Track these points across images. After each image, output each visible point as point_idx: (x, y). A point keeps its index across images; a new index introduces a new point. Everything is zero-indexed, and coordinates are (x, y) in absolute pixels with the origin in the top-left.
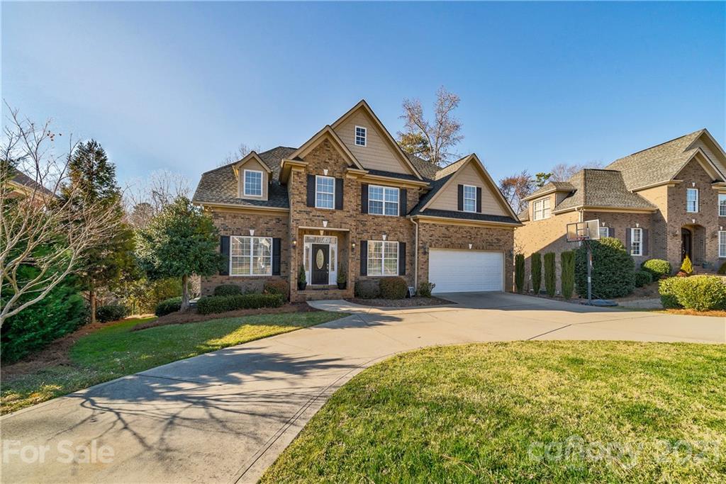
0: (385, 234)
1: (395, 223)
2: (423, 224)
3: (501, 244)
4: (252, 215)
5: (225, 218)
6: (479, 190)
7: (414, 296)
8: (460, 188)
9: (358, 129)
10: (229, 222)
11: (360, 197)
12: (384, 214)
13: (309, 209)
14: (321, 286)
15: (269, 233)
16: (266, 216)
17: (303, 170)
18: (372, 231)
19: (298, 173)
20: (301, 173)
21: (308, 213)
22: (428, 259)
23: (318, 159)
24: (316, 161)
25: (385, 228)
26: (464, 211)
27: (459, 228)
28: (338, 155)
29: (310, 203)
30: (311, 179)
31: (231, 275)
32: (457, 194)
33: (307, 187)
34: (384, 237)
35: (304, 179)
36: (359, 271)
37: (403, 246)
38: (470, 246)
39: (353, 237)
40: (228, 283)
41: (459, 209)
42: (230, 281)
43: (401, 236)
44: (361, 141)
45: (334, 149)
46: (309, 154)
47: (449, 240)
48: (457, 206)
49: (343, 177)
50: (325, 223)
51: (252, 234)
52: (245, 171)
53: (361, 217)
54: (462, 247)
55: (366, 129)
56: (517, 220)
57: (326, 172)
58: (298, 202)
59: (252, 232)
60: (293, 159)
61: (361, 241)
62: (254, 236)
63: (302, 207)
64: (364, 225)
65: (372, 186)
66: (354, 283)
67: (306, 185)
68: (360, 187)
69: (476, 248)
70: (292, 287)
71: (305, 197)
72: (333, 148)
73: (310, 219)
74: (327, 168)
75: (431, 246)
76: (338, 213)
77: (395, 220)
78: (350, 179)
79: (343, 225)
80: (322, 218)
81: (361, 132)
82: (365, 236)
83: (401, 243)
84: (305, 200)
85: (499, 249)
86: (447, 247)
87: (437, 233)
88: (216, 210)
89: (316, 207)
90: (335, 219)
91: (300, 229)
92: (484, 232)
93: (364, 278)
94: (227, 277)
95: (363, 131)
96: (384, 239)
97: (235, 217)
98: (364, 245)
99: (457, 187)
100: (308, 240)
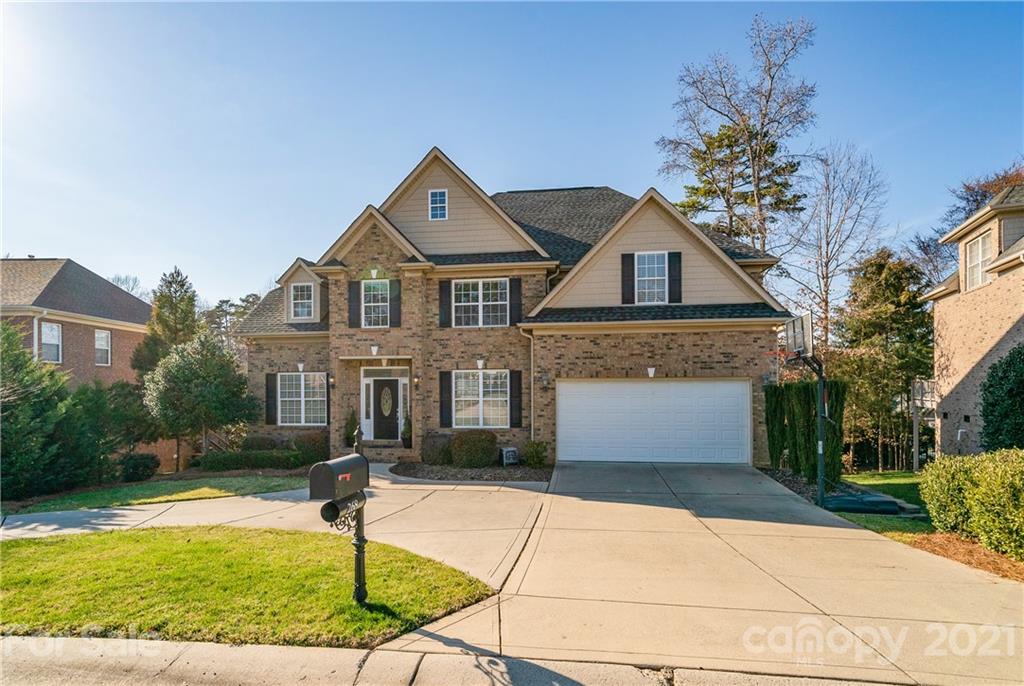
0: (482, 358)
1: (501, 339)
2: (541, 337)
3: (737, 362)
4: (300, 344)
5: (270, 350)
6: (675, 259)
7: (511, 464)
8: (627, 260)
9: (434, 195)
10: (274, 356)
11: (437, 302)
12: (481, 324)
13: (352, 331)
14: (384, 442)
15: (321, 367)
16: (317, 343)
17: (341, 277)
18: (458, 354)
19: (336, 281)
20: (339, 281)
21: (350, 337)
22: (554, 399)
23: (364, 257)
24: (360, 260)
25: (480, 350)
26: (637, 304)
27: (623, 339)
28: (392, 245)
29: (354, 322)
30: (354, 287)
31: (279, 424)
32: (620, 273)
33: (350, 300)
34: (480, 363)
35: (344, 289)
36: (438, 420)
37: (516, 377)
38: (651, 372)
39: (417, 368)
40: (275, 434)
41: (623, 303)
42: (279, 431)
43: (511, 360)
44: (438, 212)
45: (387, 237)
46: (350, 252)
47: (599, 362)
48: (620, 297)
49: (401, 277)
50: (374, 350)
51: (301, 370)
52: (293, 285)
53: (438, 334)
54: (632, 373)
55: (446, 191)
56: (778, 309)
57: (374, 273)
58: (337, 322)
59: (301, 366)
60: (324, 265)
61: (441, 373)
62: (304, 371)
63: (343, 329)
64: (445, 347)
65: (457, 281)
66: (420, 439)
67: (347, 297)
68: (437, 287)
69: (665, 374)
70: (332, 442)
71: (346, 315)
72: (385, 234)
73: (354, 346)
74: (375, 268)
75: (558, 375)
76: (395, 332)
77: (501, 332)
78: (411, 278)
79: (401, 350)
80: (372, 343)
81: (438, 198)
82: (446, 365)
83: (512, 372)
84: (346, 319)
85: (733, 375)
86: (595, 375)
87: (572, 351)
88: (261, 342)
89: (363, 326)
90: (388, 342)
91: (342, 360)
92: (688, 341)
93: (447, 431)
94: (274, 426)
95: (443, 194)
96: (480, 366)
97: (281, 348)
98: (445, 377)
99: (619, 260)
100: (368, 374)
